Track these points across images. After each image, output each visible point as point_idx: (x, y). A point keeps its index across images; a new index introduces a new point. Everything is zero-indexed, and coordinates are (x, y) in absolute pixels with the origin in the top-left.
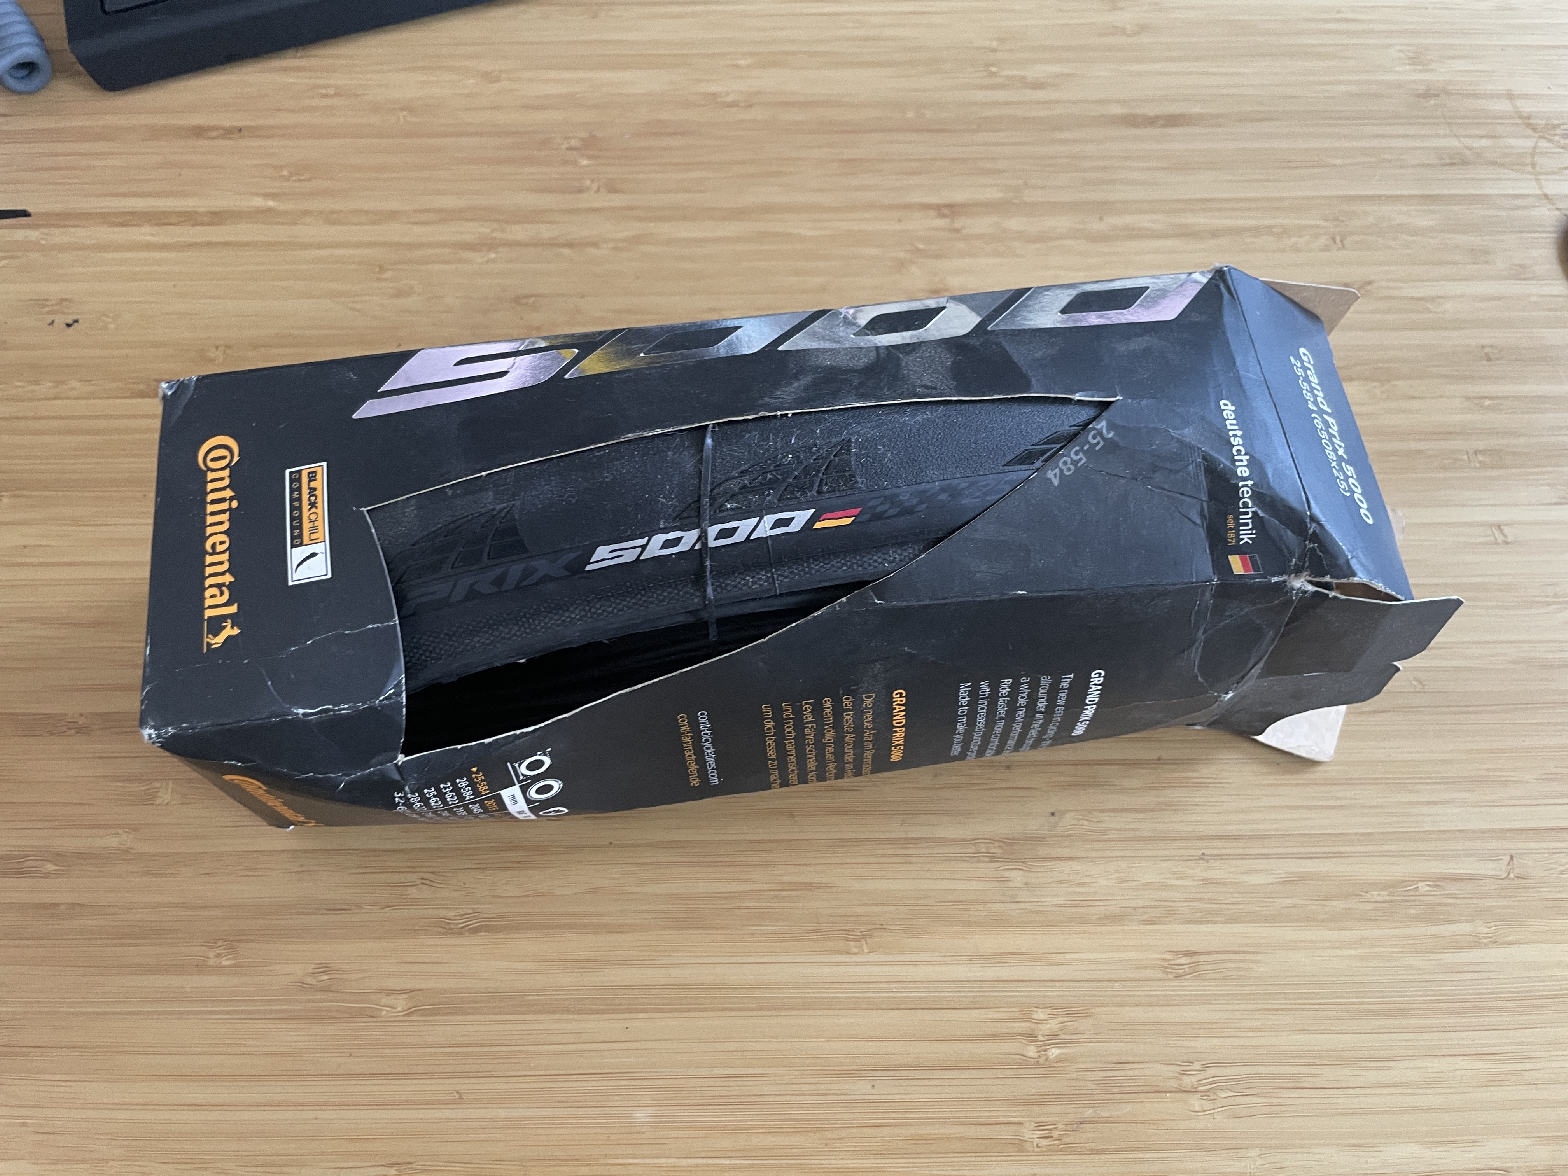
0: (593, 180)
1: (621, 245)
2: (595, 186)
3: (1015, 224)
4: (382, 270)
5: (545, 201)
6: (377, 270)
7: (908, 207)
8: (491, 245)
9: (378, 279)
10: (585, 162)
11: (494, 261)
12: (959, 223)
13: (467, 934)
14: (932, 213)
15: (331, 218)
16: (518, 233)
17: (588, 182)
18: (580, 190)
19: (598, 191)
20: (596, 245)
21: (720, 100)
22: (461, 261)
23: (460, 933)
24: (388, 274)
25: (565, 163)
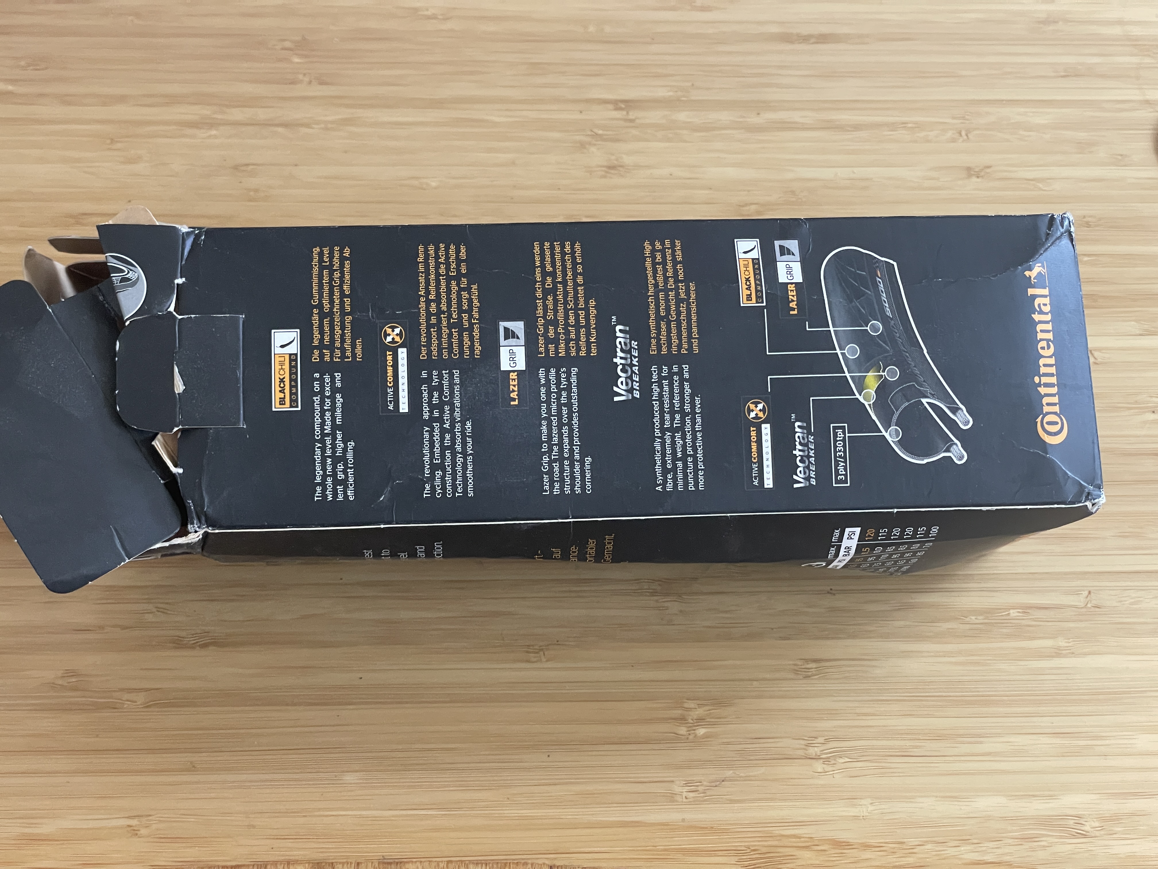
0: (305, 75)
1: (330, 126)
2: (307, 79)
3: (682, 116)
4: (112, 141)
5: (260, 90)
6: (109, 141)
7: (588, 101)
8: (212, 124)
9: (109, 149)
10: (296, 60)
11: (215, 137)
12: (632, 115)
13: (198, 648)
14: (611, 106)
15: (65, 100)
16: (237, 114)
17: (301, 77)
18: (293, 82)
19: (310, 82)
20: (307, 125)
21: (420, 13)
22: (184, 136)
23: (192, 647)
24: (119, 145)
25: (280, 60)
